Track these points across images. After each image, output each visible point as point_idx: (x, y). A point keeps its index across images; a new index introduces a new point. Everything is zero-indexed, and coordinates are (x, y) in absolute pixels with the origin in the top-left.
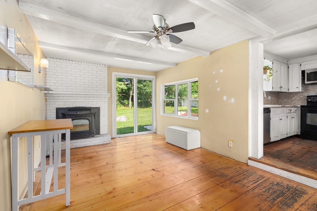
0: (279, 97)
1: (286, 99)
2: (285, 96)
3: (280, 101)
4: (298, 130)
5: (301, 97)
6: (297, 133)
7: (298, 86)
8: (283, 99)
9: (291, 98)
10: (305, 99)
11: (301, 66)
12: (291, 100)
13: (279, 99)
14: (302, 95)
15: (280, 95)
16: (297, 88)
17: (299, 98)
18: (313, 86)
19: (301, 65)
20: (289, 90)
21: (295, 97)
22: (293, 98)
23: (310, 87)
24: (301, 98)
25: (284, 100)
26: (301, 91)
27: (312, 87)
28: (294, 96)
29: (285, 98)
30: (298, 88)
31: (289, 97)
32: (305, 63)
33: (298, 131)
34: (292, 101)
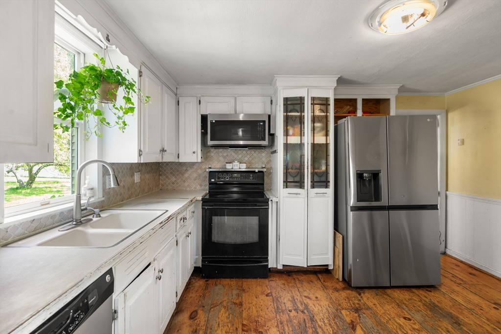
0: (160, 171)
1: (173, 175)
2: (171, 169)
3: (162, 180)
4: (197, 255)
5: (200, 171)
6: (195, 263)
7: (195, 150)
8: (167, 177)
9: (183, 174)
10: (205, 177)
11: (200, 103)
12: (182, 179)
13: (160, 175)
14: (201, 168)
15: (162, 168)
16: (194, 152)
17: (195, 175)
18: (217, 150)
19: (200, 101)
20: (178, 157)
21: (189, 172)
22: (186, 175)
23: (214, 153)
24: (199, 175)
25: (169, 179)
26: (199, 160)
27: (215, 152)
28: (187, 170)
29: (171, 173)
30: (196, 153)
31: (178, 171)
32: (206, 99)
33: (196, 259)
34: (184, 181)
